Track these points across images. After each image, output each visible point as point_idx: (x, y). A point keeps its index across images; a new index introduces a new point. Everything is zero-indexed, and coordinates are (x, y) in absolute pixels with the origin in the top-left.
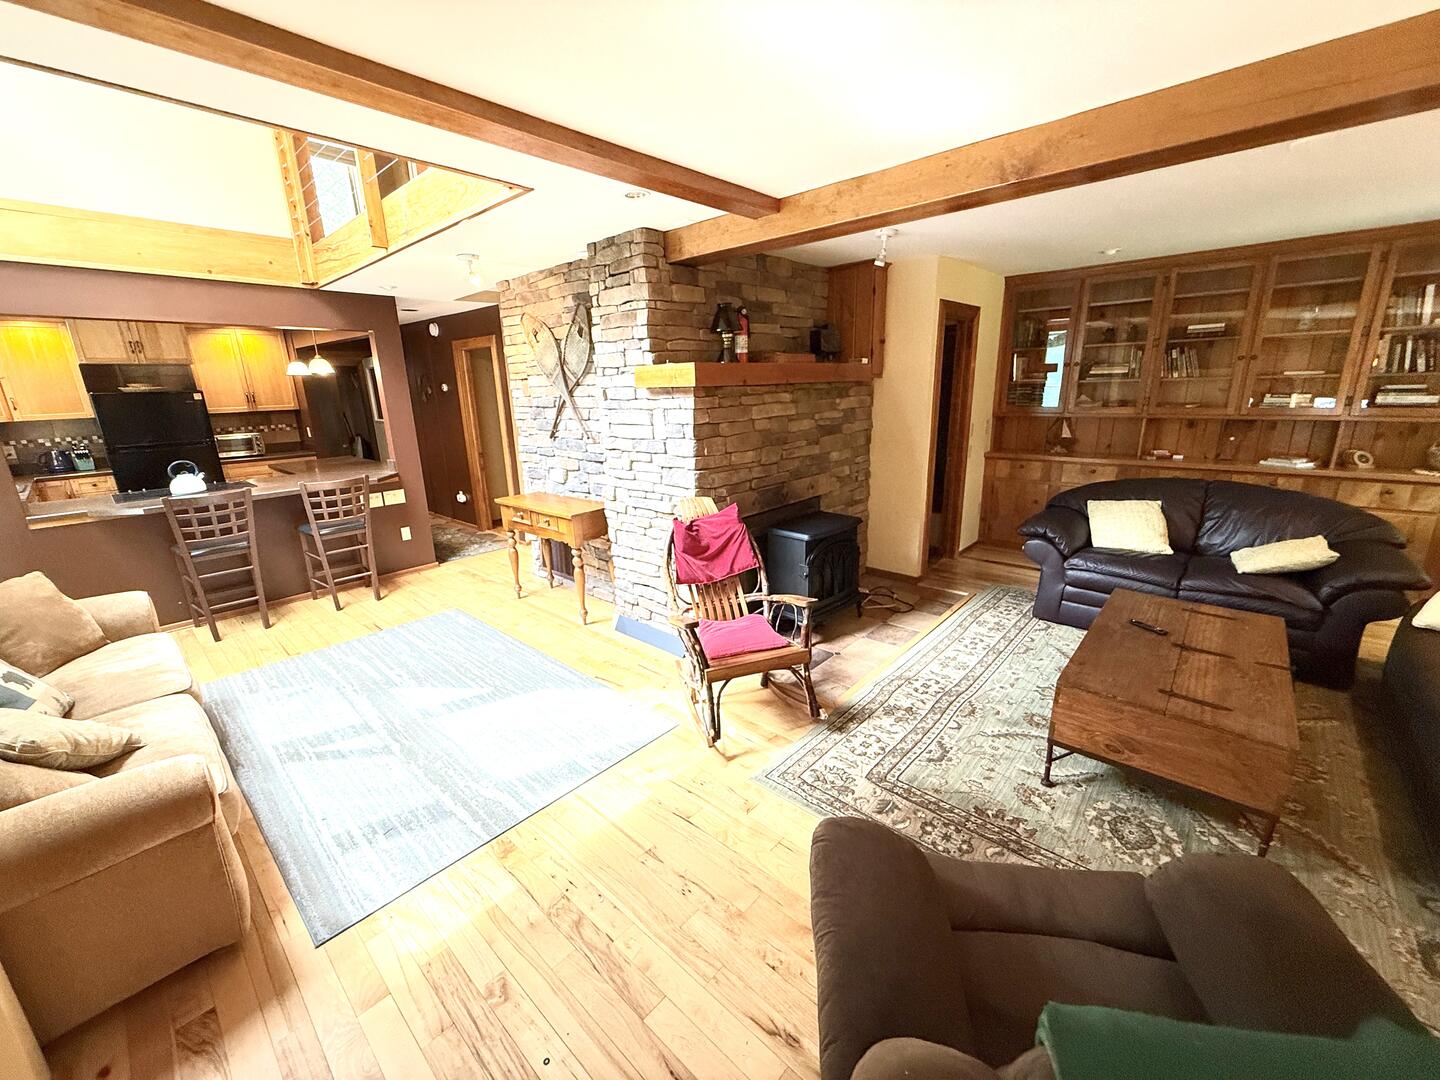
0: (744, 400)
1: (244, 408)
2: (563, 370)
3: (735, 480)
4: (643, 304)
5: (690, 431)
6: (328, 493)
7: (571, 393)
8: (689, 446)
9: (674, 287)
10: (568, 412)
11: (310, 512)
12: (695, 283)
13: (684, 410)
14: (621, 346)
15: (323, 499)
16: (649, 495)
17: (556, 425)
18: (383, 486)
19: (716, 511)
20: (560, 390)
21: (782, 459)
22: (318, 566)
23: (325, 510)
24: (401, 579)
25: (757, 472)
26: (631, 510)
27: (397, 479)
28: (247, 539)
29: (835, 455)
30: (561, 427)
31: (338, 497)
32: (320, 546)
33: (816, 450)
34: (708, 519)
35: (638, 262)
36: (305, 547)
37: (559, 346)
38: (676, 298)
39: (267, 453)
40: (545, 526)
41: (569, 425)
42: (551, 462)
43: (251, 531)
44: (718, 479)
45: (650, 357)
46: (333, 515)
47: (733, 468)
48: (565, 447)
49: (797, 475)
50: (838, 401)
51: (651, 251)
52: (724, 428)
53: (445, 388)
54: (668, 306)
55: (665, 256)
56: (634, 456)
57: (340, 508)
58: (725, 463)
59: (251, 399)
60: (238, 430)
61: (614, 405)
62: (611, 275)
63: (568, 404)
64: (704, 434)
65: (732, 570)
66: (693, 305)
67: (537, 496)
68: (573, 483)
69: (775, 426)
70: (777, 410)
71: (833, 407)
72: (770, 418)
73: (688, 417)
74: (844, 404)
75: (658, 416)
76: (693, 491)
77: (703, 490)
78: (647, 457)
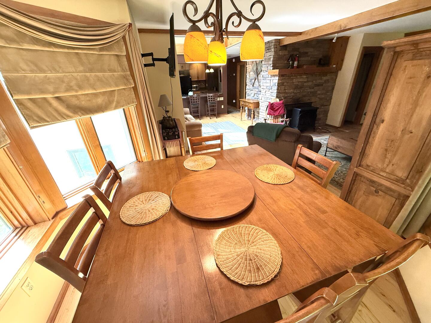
0: (292, 77)
1: (196, 80)
2: (257, 71)
3: (286, 96)
4: (272, 56)
5: (277, 84)
6: (211, 96)
7: (258, 76)
8: (276, 88)
9: (280, 51)
10: (257, 80)
11: (208, 100)
12: (286, 50)
13: (276, 80)
14: (267, 65)
15: (210, 97)
16: (268, 98)
17: (254, 83)
18: (220, 96)
19: (279, 101)
20: (255, 76)
21: (301, 92)
22: (208, 111)
23: (210, 100)
24: (220, 116)
25: (292, 94)
26: (264, 102)
27: (222, 95)
28: (199, 104)
29: (319, 92)
30: (255, 84)
31: (213, 97)
32: (209, 107)
33: (312, 90)
34: (276, 103)
35: (273, 47)
36: (206, 107)
37: (257, 65)
38: (280, 54)
39: (200, 89)
40: (248, 105)
41: (256, 83)
42: (252, 92)
43: (199, 102)
44: (281, 95)
45: (272, 68)
46: (212, 101)
47: (285, 93)
48: (255, 88)
49: (304, 96)
50: (323, 77)
51: (276, 44)
52: (285, 84)
53: (234, 75)
54: (278, 56)
55: (279, 45)
56: (266, 90)
57: (213, 100)
58: (284, 92)
59: (198, 78)
60: (195, 85)
61: (264, 79)
62: (268, 50)
63: (257, 79)
64: (279, 85)
65: (279, 114)
66: (285, 55)
67: (248, 99)
68: (255, 96)
69: (300, 84)
70: (301, 80)
71: (321, 79)
72: (299, 82)
73: (277, 81)
74: (325, 78)
75: (272, 80)
76: (275, 97)
77: (277, 97)
78: (268, 90)
